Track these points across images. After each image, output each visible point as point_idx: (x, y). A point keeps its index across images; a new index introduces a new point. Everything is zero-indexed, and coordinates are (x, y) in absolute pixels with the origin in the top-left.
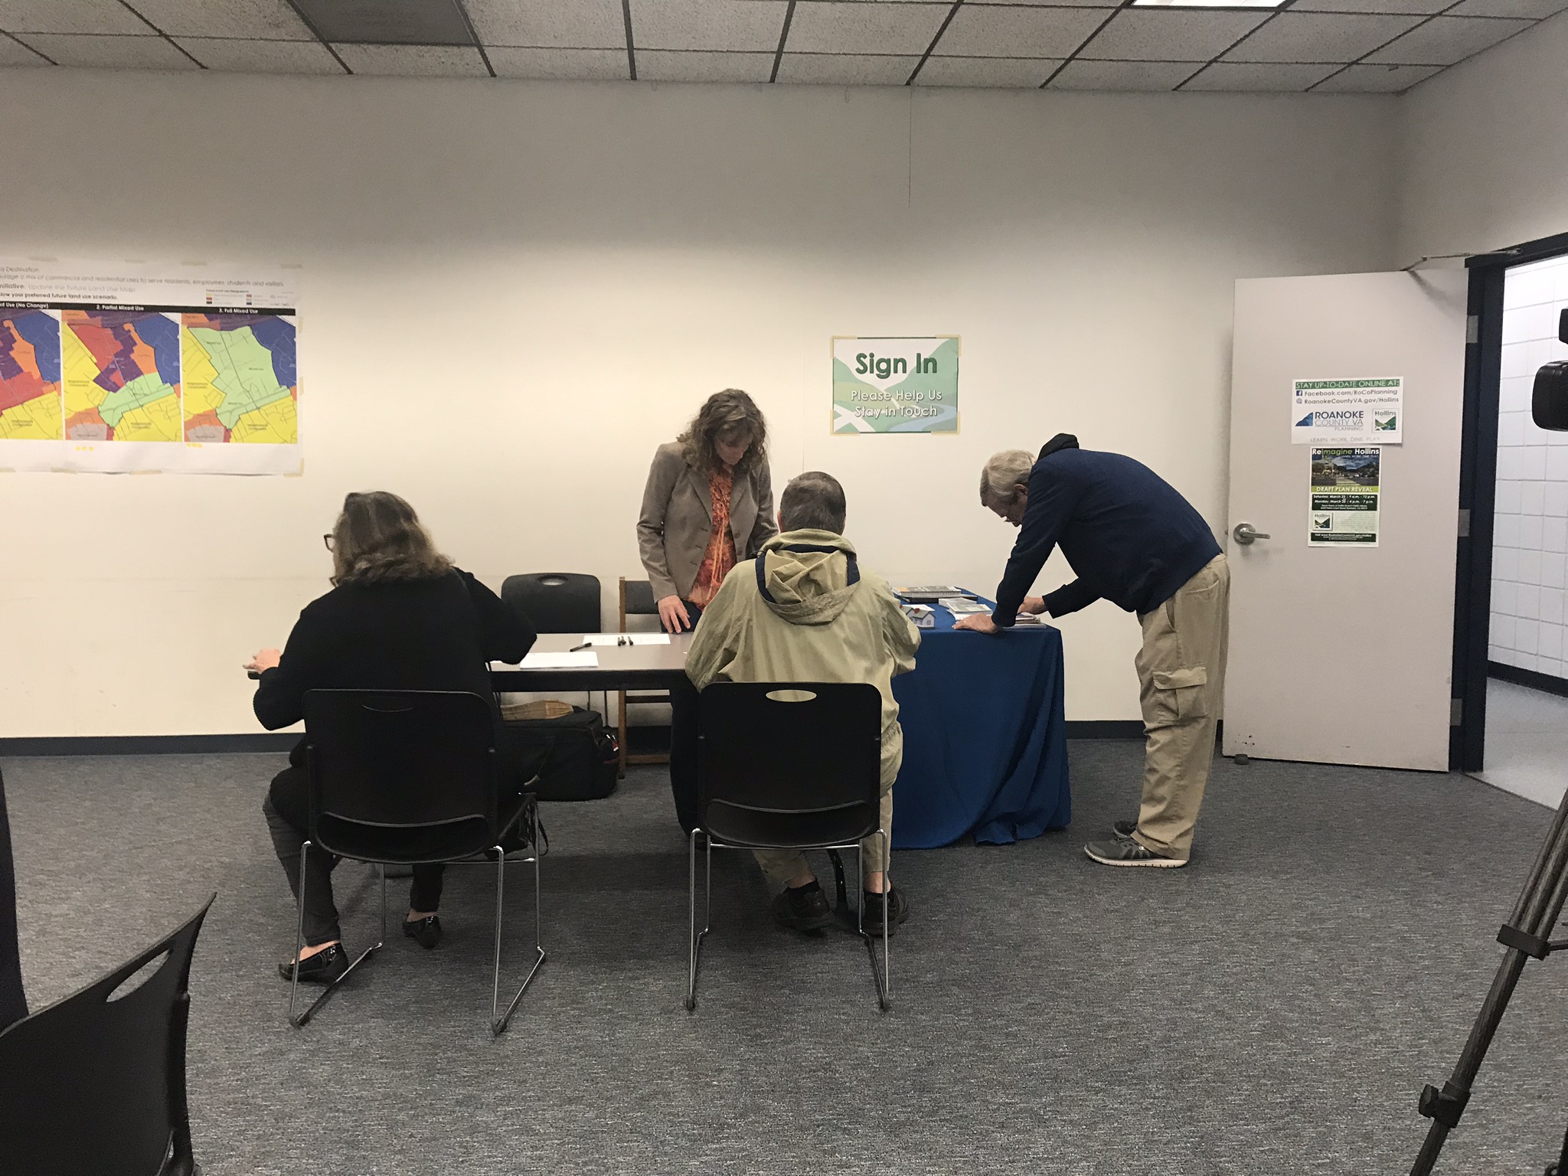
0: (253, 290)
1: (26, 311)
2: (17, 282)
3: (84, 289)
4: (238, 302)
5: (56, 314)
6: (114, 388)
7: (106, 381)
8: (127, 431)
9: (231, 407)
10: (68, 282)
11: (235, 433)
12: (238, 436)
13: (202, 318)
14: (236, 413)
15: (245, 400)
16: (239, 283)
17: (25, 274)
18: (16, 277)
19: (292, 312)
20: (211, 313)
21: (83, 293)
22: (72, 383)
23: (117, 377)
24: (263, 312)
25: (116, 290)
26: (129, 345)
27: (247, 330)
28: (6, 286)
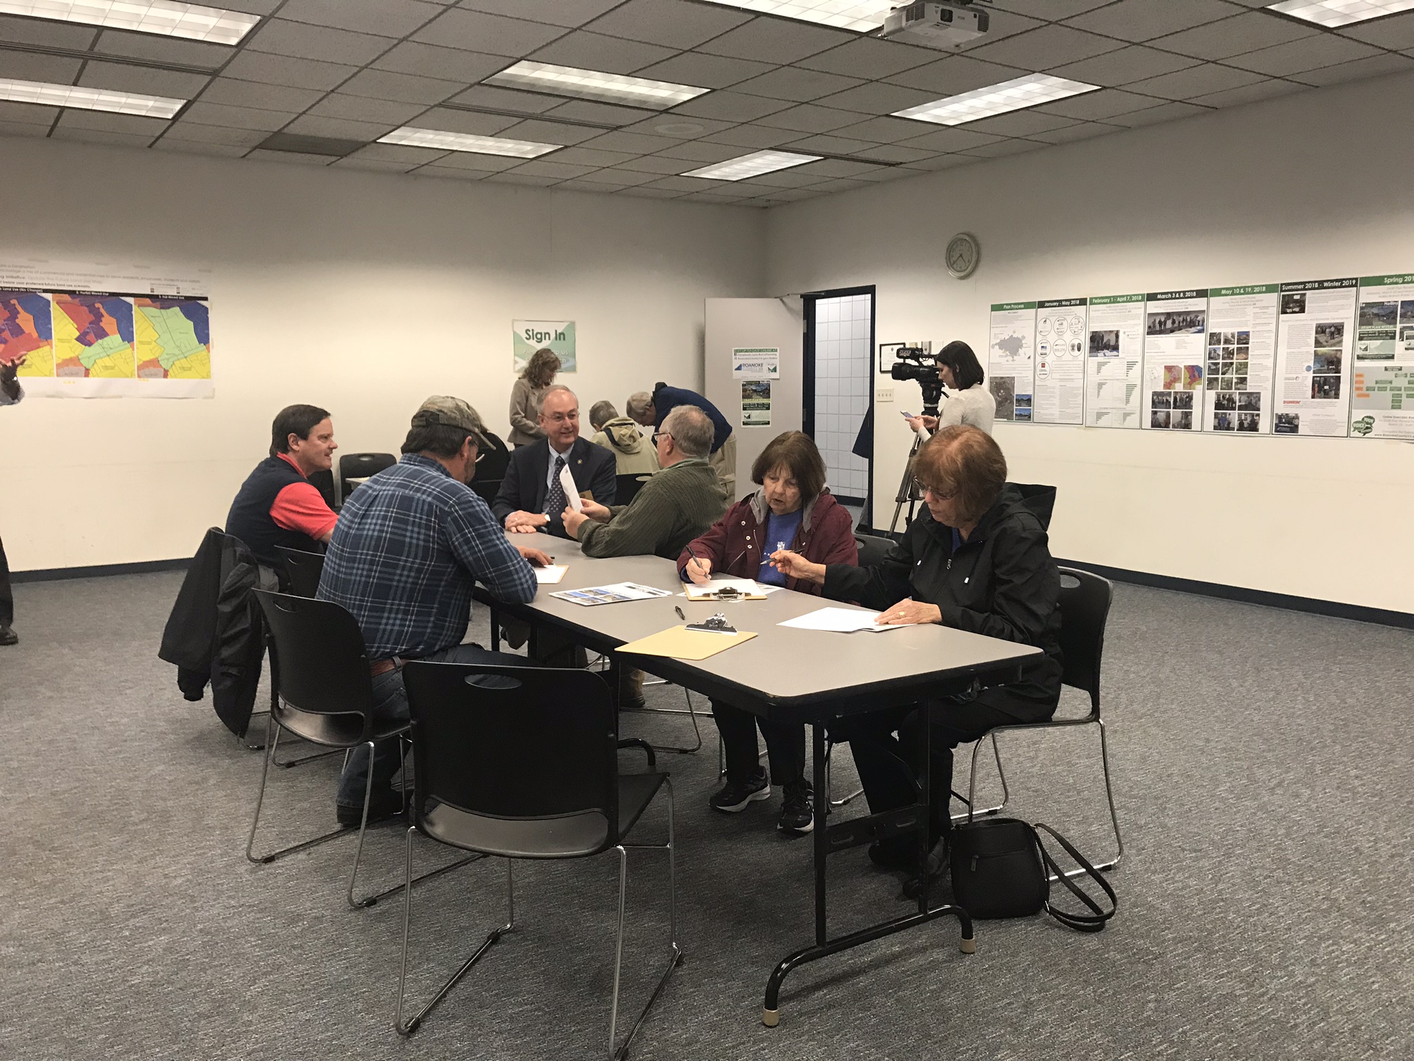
0: (179, 284)
1: (29, 294)
2: (20, 275)
3: (68, 280)
4: (171, 292)
5: (49, 296)
6: (89, 344)
7: (83, 339)
8: (98, 371)
9: (167, 357)
10: (56, 276)
11: (171, 372)
12: (173, 374)
13: (148, 301)
14: (171, 360)
15: (176, 351)
16: (172, 280)
17: (26, 270)
18: (19, 271)
19: (206, 299)
20: (153, 298)
21: (67, 283)
22: (61, 340)
23: (91, 337)
24: (187, 298)
25: (89, 282)
26: (99, 317)
27: (177, 309)
28: (12, 277)
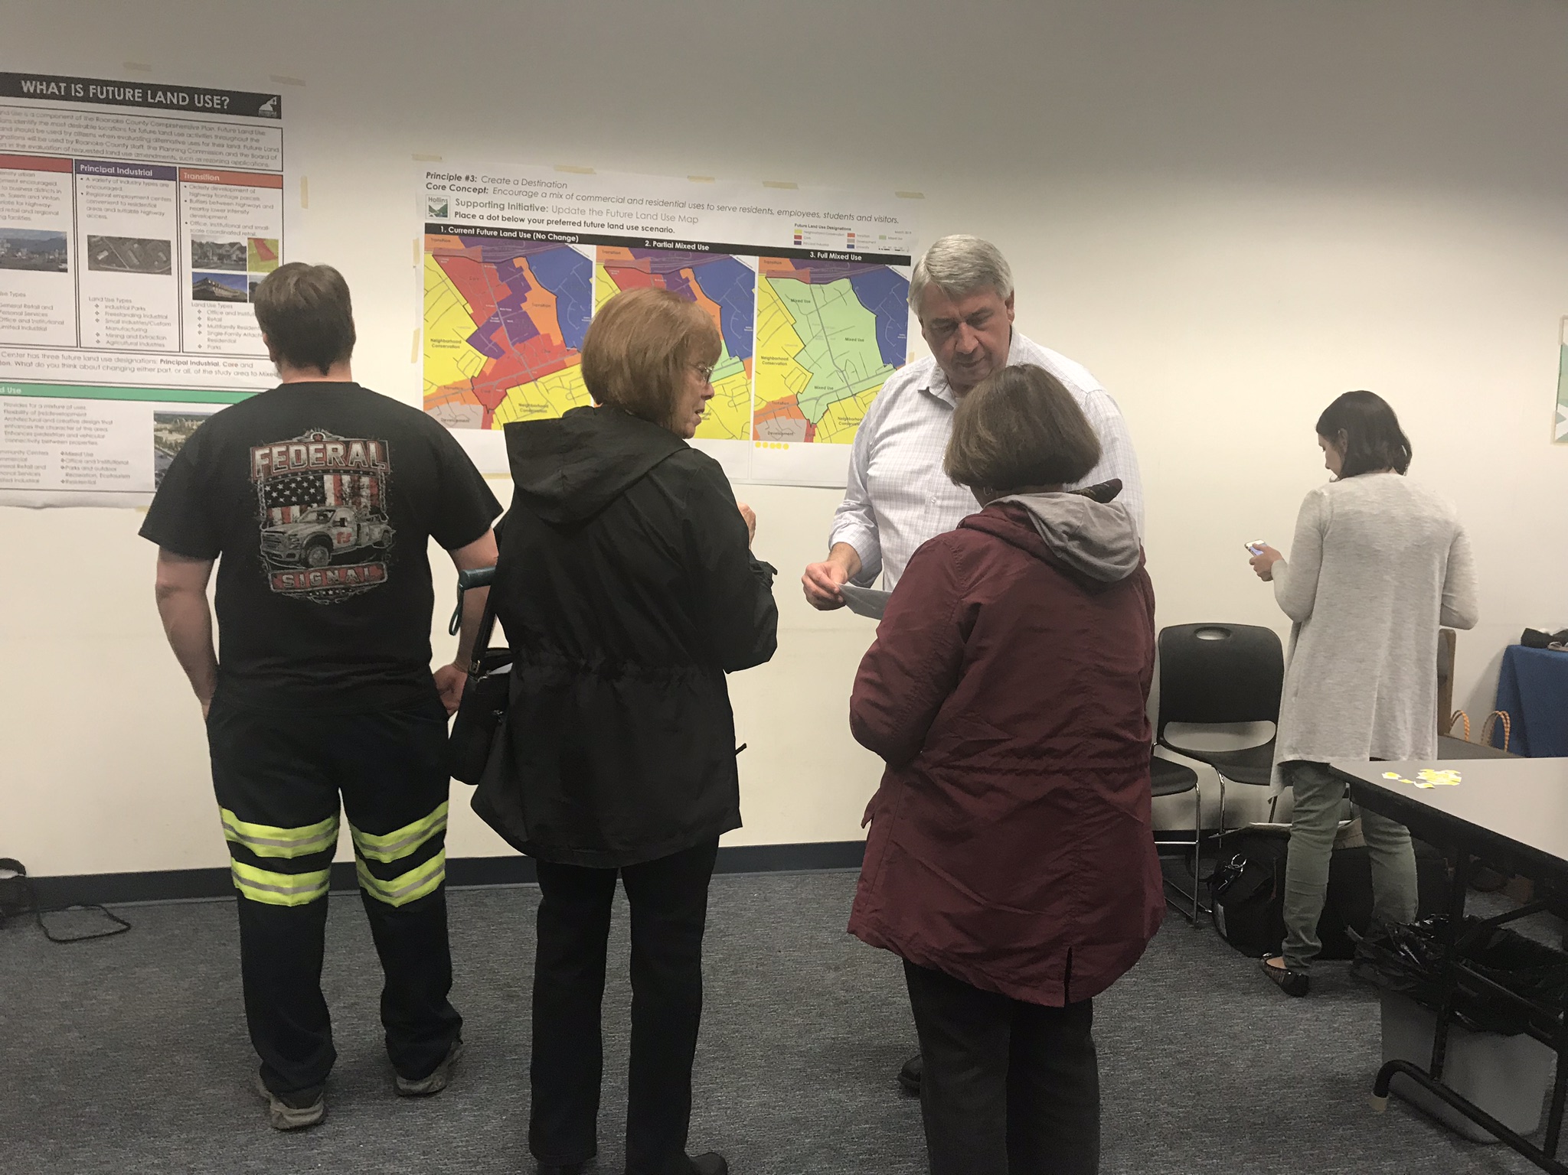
0: (857, 227)
1: (551, 246)
2: (538, 202)
3: (630, 215)
4: (837, 243)
5: (589, 251)
9: (818, 393)
10: (609, 205)
11: (821, 429)
12: (825, 434)
13: (786, 264)
14: (824, 401)
15: (838, 384)
16: (840, 217)
17: (549, 191)
18: (536, 194)
19: (905, 261)
20: (799, 257)
21: (628, 222)
24: (867, 258)
25: (672, 219)
27: (844, 284)
28: (520, 206)
